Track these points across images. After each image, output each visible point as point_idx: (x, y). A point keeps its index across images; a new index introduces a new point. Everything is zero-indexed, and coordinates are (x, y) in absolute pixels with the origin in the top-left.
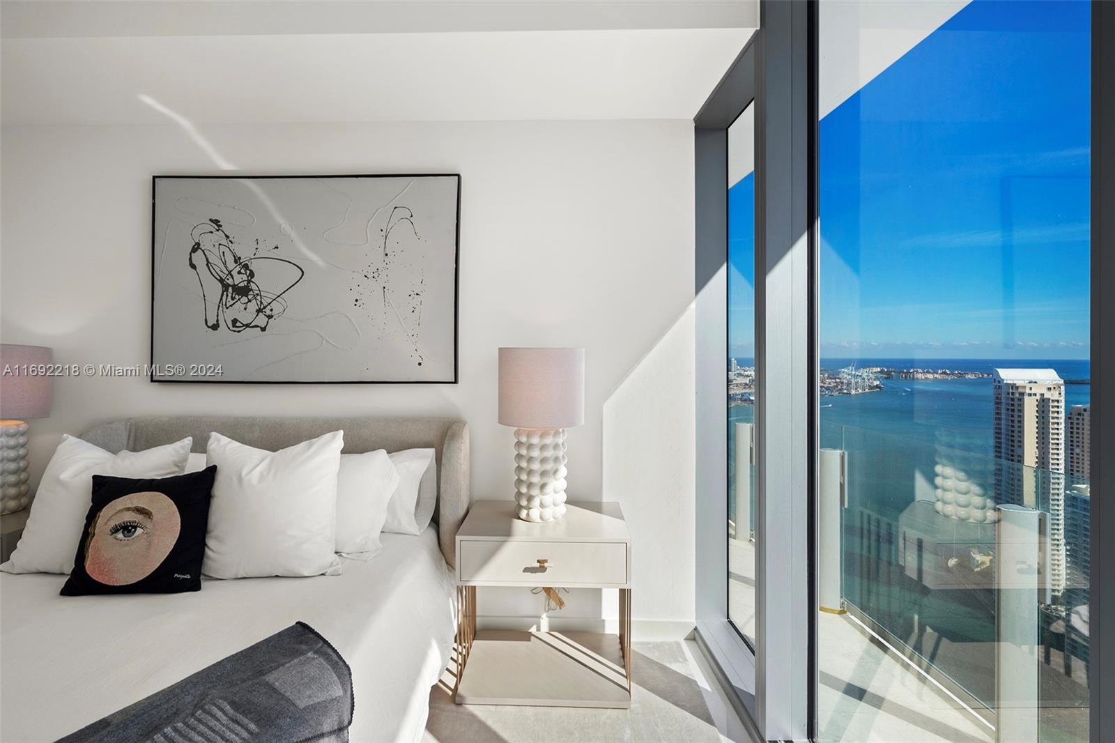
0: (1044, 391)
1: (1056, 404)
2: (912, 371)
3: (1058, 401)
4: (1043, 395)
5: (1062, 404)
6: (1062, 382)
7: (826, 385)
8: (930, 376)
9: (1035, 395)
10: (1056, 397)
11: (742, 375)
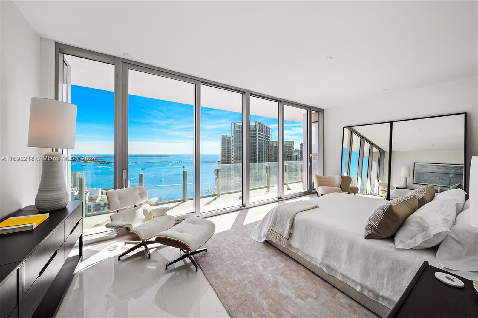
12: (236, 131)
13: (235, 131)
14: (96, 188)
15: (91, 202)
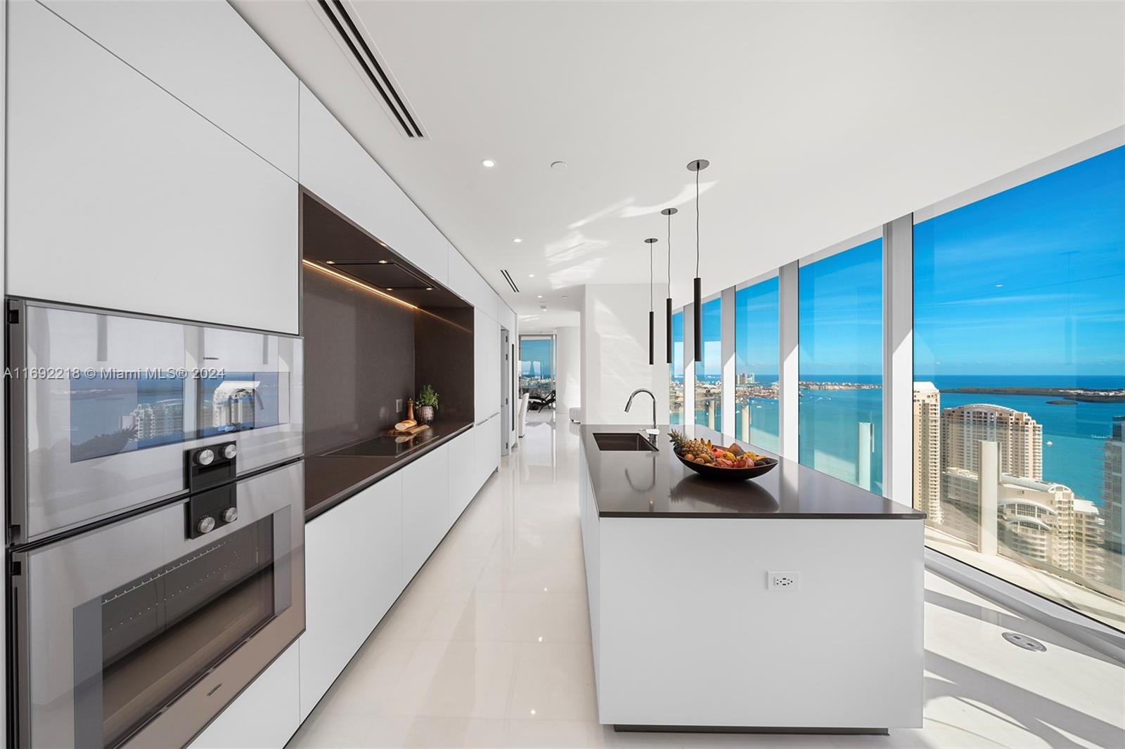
0: (925, 398)
1: (934, 407)
2: (823, 384)
3: (935, 405)
4: (924, 401)
5: (938, 408)
6: (938, 391)
7: (761, 395)
8: (837, 388)
9: (919, 401)
10: (934, 403)
11: (700, 387)
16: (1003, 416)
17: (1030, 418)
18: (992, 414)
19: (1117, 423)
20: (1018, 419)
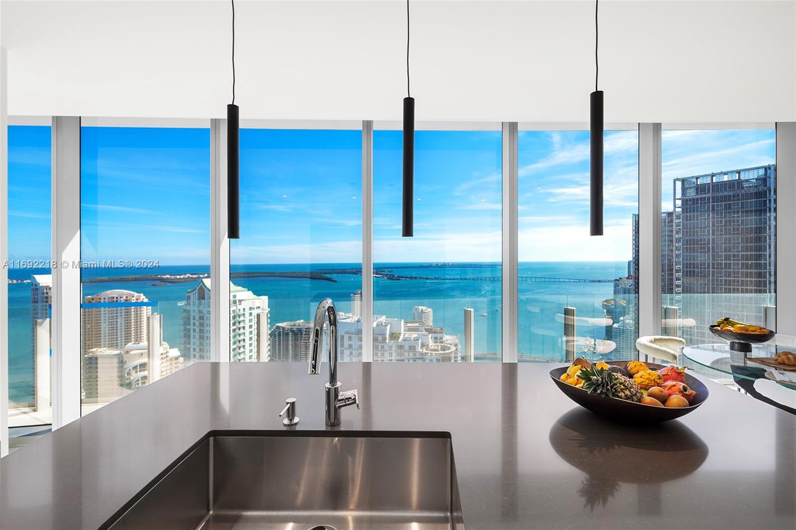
12: (690, 200)
13: (685, 202)
14: (396, 319)
15: (392, 341)
16: (128, 298)
17: (144, 297)
18: (121, 298)
19: (189, 294)
20: (137, 299)
